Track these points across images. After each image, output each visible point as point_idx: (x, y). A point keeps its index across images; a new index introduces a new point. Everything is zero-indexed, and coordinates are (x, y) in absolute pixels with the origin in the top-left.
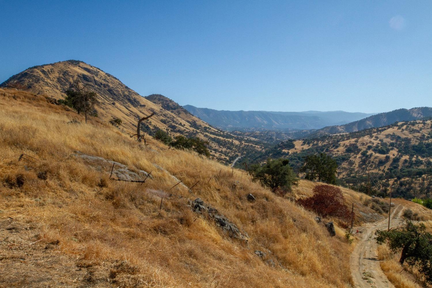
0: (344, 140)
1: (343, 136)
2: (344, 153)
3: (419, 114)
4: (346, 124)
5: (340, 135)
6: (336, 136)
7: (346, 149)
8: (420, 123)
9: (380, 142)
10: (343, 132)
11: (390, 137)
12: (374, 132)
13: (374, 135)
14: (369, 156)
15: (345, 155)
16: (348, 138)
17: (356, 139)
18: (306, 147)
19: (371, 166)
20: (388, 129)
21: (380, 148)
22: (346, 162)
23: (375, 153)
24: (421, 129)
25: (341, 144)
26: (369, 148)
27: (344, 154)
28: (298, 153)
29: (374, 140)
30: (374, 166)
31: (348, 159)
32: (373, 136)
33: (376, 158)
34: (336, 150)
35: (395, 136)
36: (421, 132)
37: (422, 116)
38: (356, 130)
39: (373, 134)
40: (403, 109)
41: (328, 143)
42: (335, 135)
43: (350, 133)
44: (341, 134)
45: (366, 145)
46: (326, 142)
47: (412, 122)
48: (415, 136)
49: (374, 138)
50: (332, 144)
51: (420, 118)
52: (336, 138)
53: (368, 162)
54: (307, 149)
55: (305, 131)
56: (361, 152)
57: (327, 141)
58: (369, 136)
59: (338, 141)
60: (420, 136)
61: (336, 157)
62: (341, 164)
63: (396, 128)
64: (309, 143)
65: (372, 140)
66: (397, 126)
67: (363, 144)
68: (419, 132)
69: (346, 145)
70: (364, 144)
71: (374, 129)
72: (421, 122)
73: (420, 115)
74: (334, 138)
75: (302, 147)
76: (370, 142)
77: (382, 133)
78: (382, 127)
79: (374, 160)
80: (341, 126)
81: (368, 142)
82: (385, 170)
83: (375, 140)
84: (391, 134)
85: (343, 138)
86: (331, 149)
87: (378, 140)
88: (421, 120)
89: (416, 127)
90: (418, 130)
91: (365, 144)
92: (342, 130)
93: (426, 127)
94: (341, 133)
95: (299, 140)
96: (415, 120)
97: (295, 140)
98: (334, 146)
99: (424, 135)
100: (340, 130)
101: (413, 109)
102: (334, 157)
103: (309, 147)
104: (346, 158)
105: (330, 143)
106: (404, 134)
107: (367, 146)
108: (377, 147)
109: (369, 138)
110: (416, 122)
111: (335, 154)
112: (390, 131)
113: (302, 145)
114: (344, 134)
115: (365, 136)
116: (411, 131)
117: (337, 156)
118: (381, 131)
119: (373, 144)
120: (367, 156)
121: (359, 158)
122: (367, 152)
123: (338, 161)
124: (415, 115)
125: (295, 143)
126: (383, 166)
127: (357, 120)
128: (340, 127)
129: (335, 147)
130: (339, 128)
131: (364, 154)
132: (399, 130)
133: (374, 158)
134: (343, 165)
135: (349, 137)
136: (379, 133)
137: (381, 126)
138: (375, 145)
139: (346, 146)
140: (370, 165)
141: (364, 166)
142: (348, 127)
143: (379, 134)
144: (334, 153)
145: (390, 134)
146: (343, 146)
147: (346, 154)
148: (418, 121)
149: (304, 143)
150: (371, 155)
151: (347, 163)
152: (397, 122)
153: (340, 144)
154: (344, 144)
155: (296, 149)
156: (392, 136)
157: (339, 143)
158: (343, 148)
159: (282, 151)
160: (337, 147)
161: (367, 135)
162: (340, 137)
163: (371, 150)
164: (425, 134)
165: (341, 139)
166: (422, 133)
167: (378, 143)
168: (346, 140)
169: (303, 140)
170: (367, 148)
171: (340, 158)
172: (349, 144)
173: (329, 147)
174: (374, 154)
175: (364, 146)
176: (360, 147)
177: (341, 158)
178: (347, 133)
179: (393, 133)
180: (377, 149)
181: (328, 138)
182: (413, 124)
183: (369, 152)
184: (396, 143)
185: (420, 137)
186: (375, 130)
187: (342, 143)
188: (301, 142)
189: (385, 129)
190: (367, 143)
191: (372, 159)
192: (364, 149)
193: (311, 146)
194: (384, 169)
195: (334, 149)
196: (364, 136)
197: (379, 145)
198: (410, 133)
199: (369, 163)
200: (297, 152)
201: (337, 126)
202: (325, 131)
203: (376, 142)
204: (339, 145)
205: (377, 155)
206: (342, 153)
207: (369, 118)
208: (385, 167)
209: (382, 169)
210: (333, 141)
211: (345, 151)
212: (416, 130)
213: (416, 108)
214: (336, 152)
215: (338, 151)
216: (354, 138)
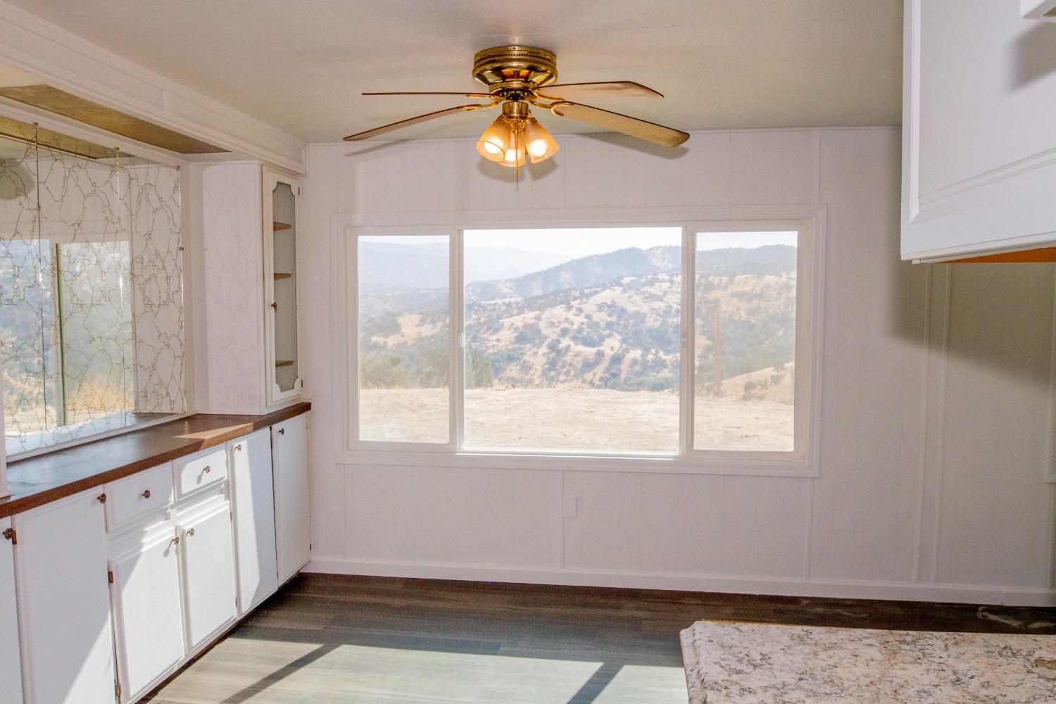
0: (511, 316)
1: (509, 305)
2: (511, 344)
3: (664, 260)
4: (517, 279)
5: (504, 303)
6: (495, 304)
7: (516, 334)
8: (663, 281)
9: (585, 320)
10: (511, 297)
11: (605, 309)
12: (575, 299)
13: (575, 303)
14: (564, 351)
15: (514, 350)
16: (521, 311)
17: (538, 312)
18: (427, 330)
19: (567, 373)
20: (602, 291)
21: (585, 333)
22: (516, 365)
23: (576, 344)
24: (665, 293)
25: (505, 325)
26: (564, 332)
27: (511, 347)
28: (408, 344)
29: (574, 315)
30: (572, 373)
31: (519, 359)
32: (573, 306)
33: (577, 355)
34: (494, 337)
35: (616, 307)
36: (665, 299)
37: (670, 265)
38: (537, 291)
39: (573, 303)
40: (634, 248)
41: (476, 321)
42: (492, 302)
43: (525, 300)
44: (507, 300)
45: (558, 326)
46: (474, 320)
47: (650, 277)
48: (653, 309)
49: (574, 311)
50: (486, 323)
51: (667, 269)
52: (494, 310)
53: (560, 364)
54: (430, 334)
55: (425, 291)
56: (546, 343)
57: (474, 317)
58: (563, 306)
59: (499, 318)
60: (663, 308)
61: (495, 354)
62: (504, 370)
63: (618, 290)
64: (433, 322)
65: (570, 315)
66: (621, 285)
67: (552, 324)
68: (661, 300)
69: (515, 327)
70: (554, 323)
71: (574, 291)
72: (667, 278)
73: (666, 262)
74: (490, 311)
75: (418, 330)
76: (567, 320)
77: (591, 300)
78: (591, 288)
79: (572, 360)
80: (507, 281)
81: (562, 319)
82: (594, 381)
83: (577, 315)
84: (609, 302)
85: (509, 310)
86: (483, 336)
87: (583, 315)
88: (667, 273)
89: (655, 290)
90: (659, 296)
91: (557, 324)
92: (509, 290)
93: (674, 288)
94: (505, 297)
95: (411, 313)
96: (655, 274)
97: (400, 314)
98: (489, 329)
99: (670, 307)
100: (505, 290)
101: (653, 248)
102: (490, 354)
103: (435, 331)
104: (516, 356)
105: (482, 320)
106: (634, 304)
107: (559, 329)
108: (580, 330)
109: (564, 311)
110: (658, 279)
111: (493, 346)
112: (606, 296)
113: (417, 326)
114: (513, 300)
115: (556, 305)
116: (647, 298)
117: (496, 350)
118: (588, 296)
119: (572, 323)
120: (559, 352)
121: (544, 354)
122: (559, 342)
123: (499, 362)
124: (657, 262)
125: (400, 320)
126: (592, 373)
127: (540, 270)
128: (503, 284)
129: (492, 331)
130: (501, 286)
131: (553, 347)
132: (623, 295)
133: (574, 356)
134: (508, 371)
135: (523, 307)
136: (584, 300)
137: (589, 285)
138: (575, 327)
139: (516, 329)
140: (564, 370)
141: (553, 373)
142: (521, 283)
143: (585, 303)
144: (490, 345)
145: (606, 304)
146: (509, 329)
147: (516, 346)
148: (661, 277)
149: (423, 322)
150: (568, 348)
151: (518, 367)
152: (621, 278)
153: (503, 323)
154: (512, 324)
155: (403, 336)
156: (609, 307)
157: (501, 321)
158: (509, 332)
159: (370, 340)
160: (497, 330)
161: (561, 303)
162: (504, 308)
163: (567, 337)
164: (673, 305)
165: (505, 311)
166: (667, 302)
167: (582, 323)
168: (517, 315)
169: (420, 313)
170: (559, 332)
171: (502, 357)
172: (522, 324)
173: (478, 331)
174: (573, 346)
175: (554, 330)
176: (544, 332)
177: (505, 357)
178: (519, 299)
179: (613, 301)
180: (580, 336)
181: (476, 311)
182: (652, 283)
183: (565, 342)
184: (618, 323)
185: (664, 311)
186: (577, 294)
187: (507, 321)
188: (415, 318)
189: (596, 292)
190: (560, 322)
191: (568, 358)
192: (554, 337)
193: (438, 328)
194: (593, 378)
195: (491, 334)
196: (552, 306)
197: (584, 326)
198: (645, 302)
199: (563, 367)
200: (405, 343)
201: (499, 281)
202: (471, 294)
203: (578, 320)
204: (502, 325)
205: (580, 348)
206: (508, 343)
207: (565, 265)
208: (595, 375)
209: (589, 380)
210: (489, 316)
211: (513, 340)
212: (655, 295)
213: (659, 247)
214: (495, 343)
215: (498, 340)
216: (532, 311)
